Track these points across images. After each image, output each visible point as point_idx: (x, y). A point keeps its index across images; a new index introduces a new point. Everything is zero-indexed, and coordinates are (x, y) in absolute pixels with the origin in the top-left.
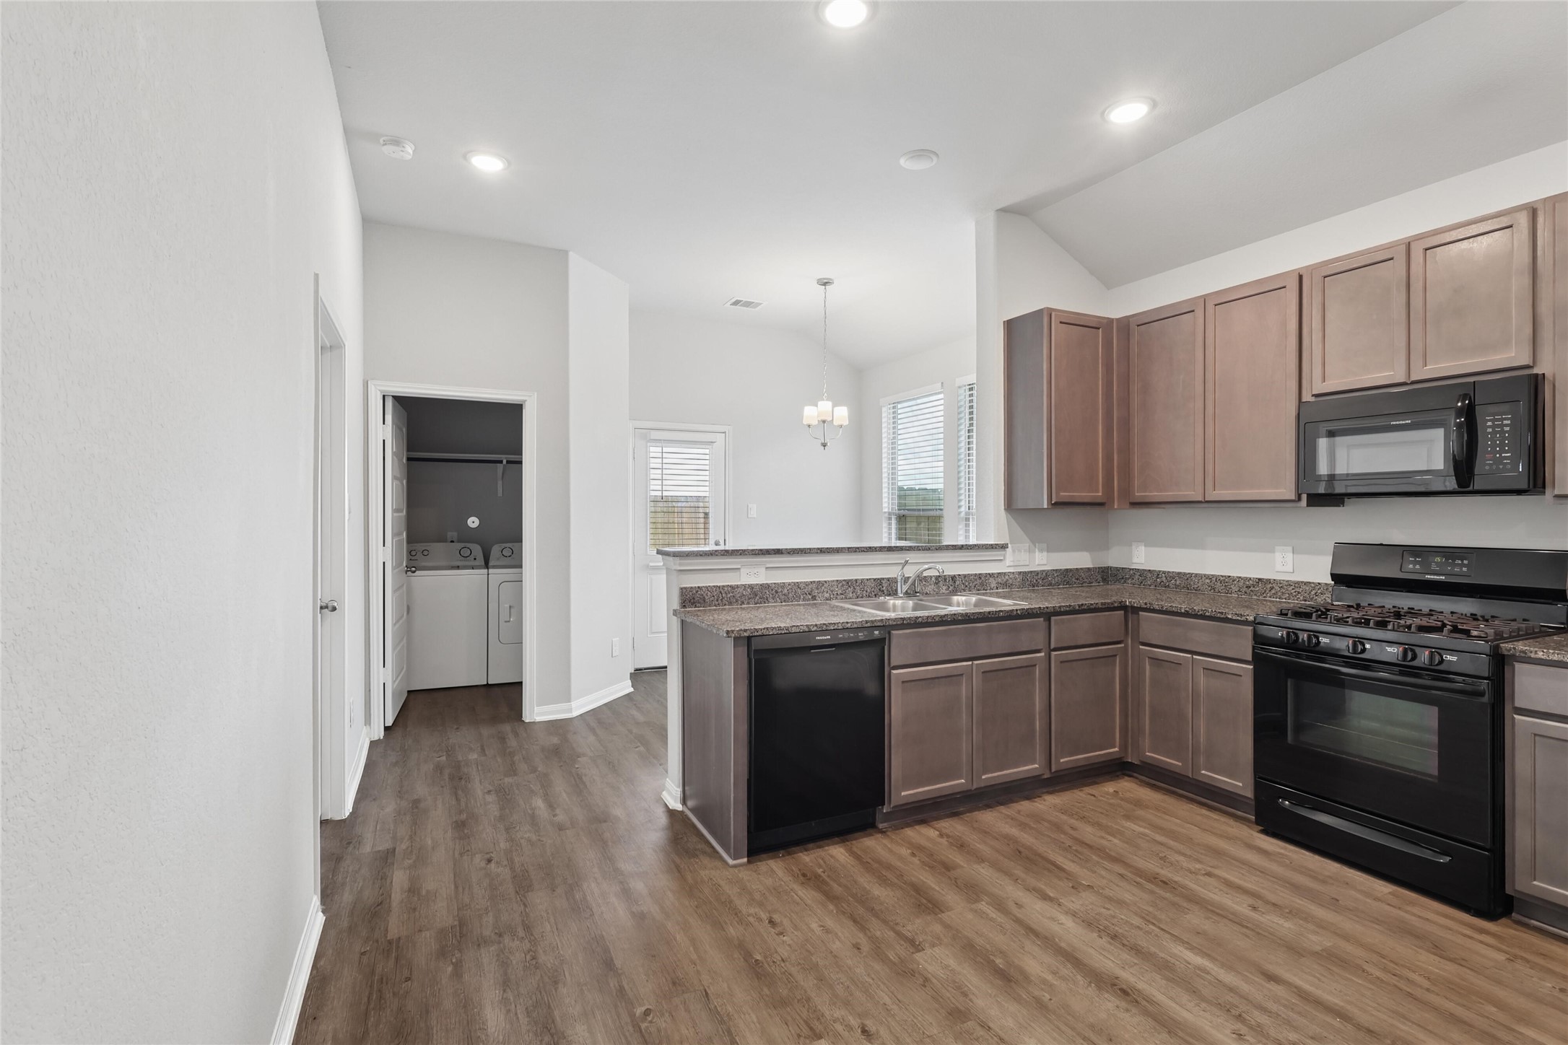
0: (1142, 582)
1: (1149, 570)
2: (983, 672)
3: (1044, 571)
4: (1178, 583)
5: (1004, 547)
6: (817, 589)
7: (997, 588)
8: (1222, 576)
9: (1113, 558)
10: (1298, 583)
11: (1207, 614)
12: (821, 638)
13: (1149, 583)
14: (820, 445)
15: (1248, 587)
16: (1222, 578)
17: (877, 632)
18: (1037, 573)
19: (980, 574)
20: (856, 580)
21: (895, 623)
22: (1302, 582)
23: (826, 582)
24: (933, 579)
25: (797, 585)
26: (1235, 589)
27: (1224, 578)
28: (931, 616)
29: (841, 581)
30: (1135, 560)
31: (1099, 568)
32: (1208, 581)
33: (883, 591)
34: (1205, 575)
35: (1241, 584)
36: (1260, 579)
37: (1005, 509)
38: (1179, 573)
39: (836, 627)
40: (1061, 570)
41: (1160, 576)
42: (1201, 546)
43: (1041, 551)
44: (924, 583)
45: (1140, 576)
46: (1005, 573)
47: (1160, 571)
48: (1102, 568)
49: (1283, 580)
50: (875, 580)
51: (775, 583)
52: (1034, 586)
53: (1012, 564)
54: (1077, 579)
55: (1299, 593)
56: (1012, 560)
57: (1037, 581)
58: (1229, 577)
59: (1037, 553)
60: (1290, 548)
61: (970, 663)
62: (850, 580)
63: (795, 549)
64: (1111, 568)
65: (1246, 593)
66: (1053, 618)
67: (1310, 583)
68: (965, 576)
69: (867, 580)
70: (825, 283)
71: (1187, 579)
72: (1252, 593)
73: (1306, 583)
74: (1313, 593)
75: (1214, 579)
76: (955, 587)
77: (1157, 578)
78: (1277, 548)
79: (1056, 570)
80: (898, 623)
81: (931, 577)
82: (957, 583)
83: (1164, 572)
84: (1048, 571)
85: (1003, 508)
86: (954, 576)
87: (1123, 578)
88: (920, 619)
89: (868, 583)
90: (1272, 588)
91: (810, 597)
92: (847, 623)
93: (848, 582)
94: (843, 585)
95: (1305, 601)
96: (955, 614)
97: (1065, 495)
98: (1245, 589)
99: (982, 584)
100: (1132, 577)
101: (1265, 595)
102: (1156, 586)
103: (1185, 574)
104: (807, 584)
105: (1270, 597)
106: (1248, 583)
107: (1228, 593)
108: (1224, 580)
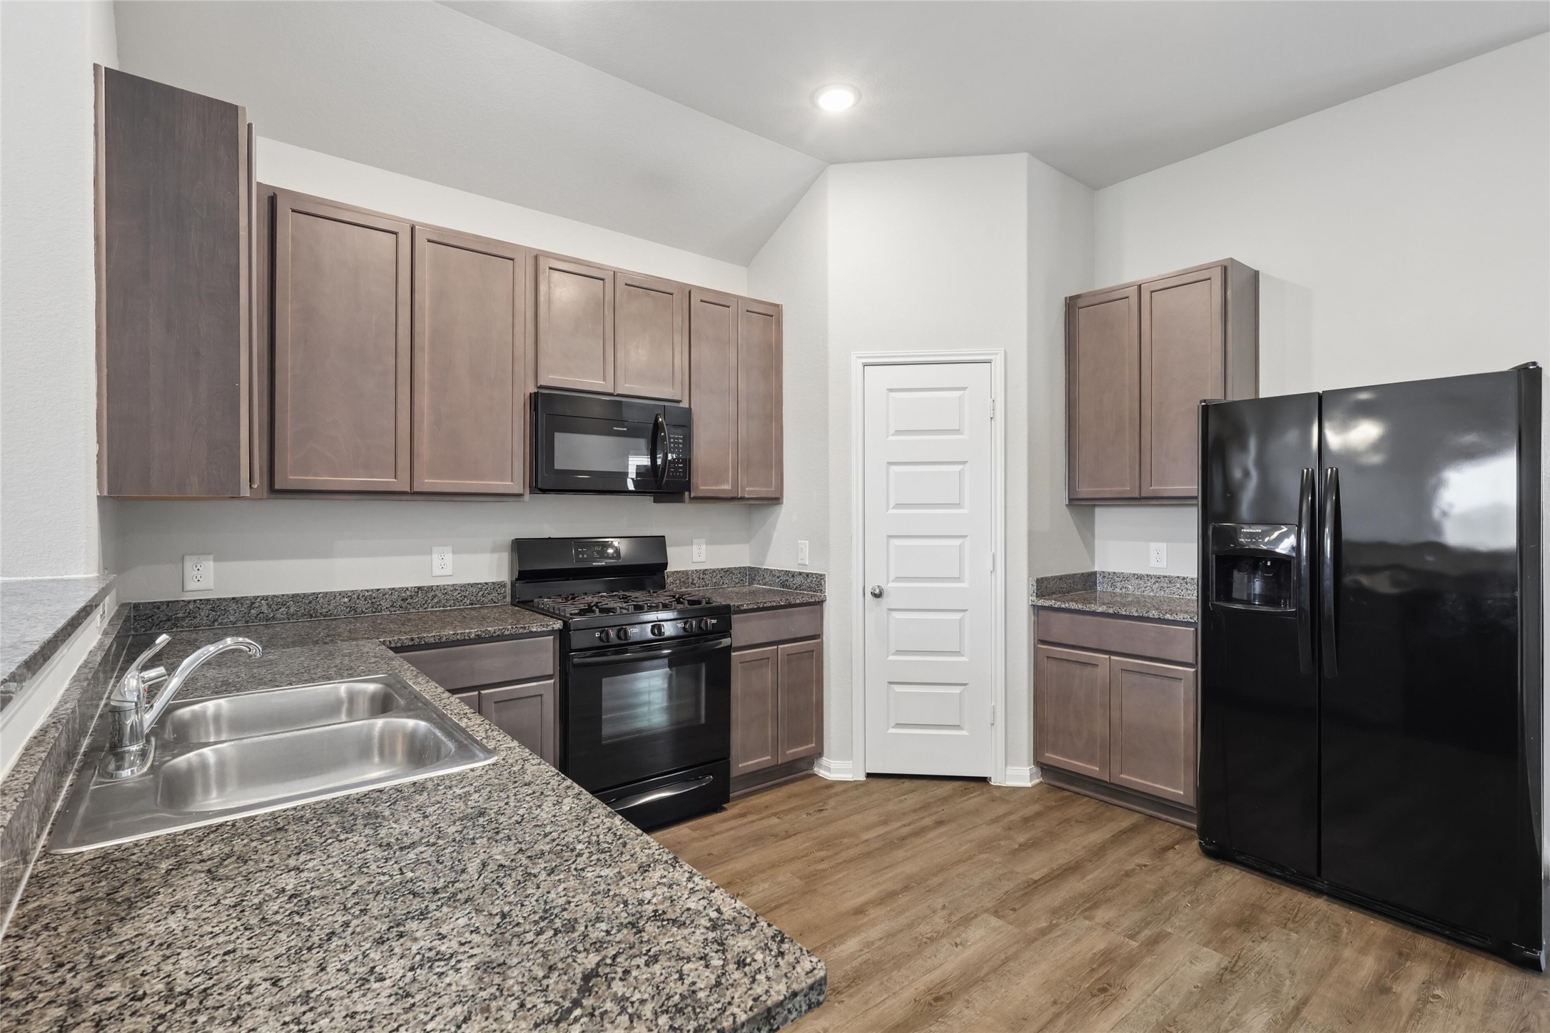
1: (233, 599)
4: (292, 610)
8: (368, 591)
10: (464, 586)
11: (506, 633)
13: (232, 618)
16: (367, 594)
22: (469, 584)
27: (370, 593)
30: (191, 585)
36: (419, 588)
38: (294, 596)
41: (257, 605)
45: (212, 609)
49: (448, 585)
55: (465, 597)
58: (378, 590)
60: (450, 548)
65: (401, 607)
67: (477, 584)
71: (310, 603)
72: (409, 607)
73: (472, 585)
74: (480, 594)
75: (355, 596)
78: (434, 549)
83: (265, 598)
87: (169, 620)
90: (434, 596)
95: (472, 604)
98: (400, 603)
101: (426, 606)
102: (247, 622)
105: (432, 607)
106: (404, 595)
107: (375, 612)
108: (371, 595)
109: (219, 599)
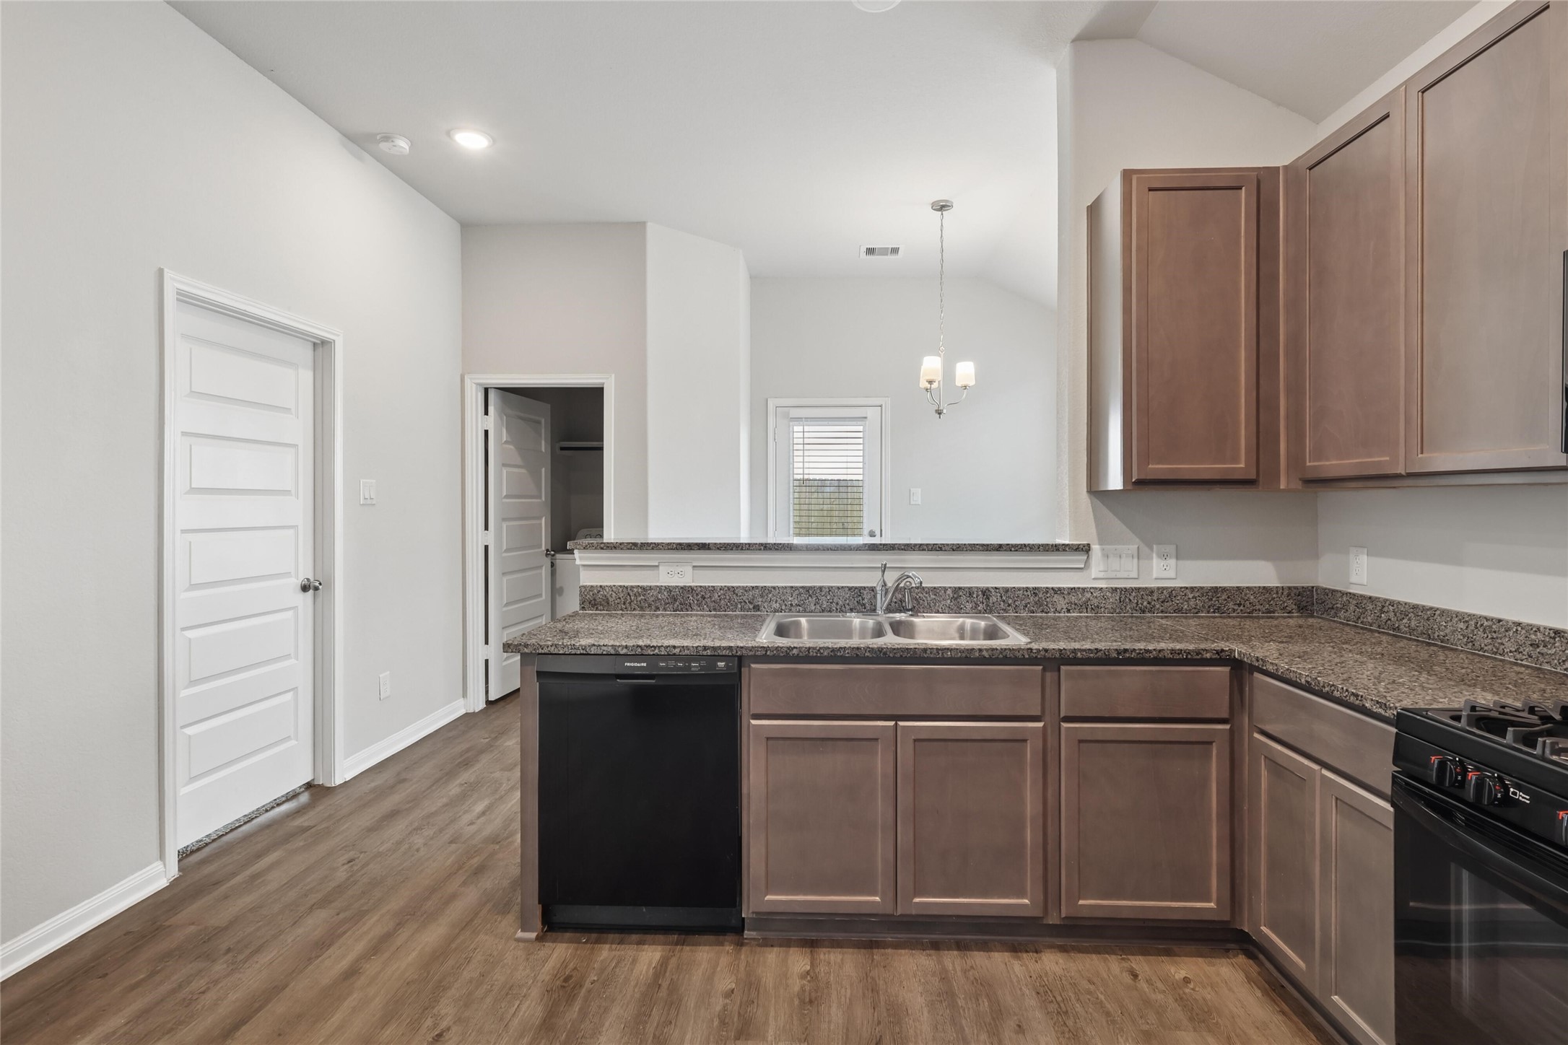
0: (1359, 618)
1: (1370, 598)
2: (915, 741)
3: (1164, 588)
5: (1086, 549)
6: (762, 596)
7: (1068, 611)
8: (1487, 619)
9: (1323, 574)
12: (632, 664)
14: (934, 413)
15: (1535, 645)
16: (1486, 623)
17: (721, 664)
18: (1151, 592)
19: (1035, 589)
20: (821, 588)
21: (751, 653)
23: (774, 588)
24: (949, 592)
25: (733, 590)
26: (1510, 646)
27: (1490, 623)
28: (814, 648)
29: (797, 588)
30: (1353, 579)
31: (1289, 588)
32: (1462, 625)
33: (864, 605)
34: (1457, 614)
35: (1521, 638)
37: (1087, 491)
38: (1415, 607)
39: (657, 651)
40: (1202, 588)
41: (1386, 609)
42: (1453, 557)
43: (1164, 556)
44: (933, 597)
46: (1084, 589)
47: (1386, 600)
48: (1296, 588)
50: (850, 589)
51: (701, 587)
52: (1144, 612)
53: (1101, 575)
54: (1239, 605)
56: (1102, 568)
57: (1149, 603)
58: (1500, 621)
59: (1155, 560)
61: (892, 723)
62: (811, 588)
63: (728, 544)
64: (1318, 588)
65: (1530, 656)
66: (1063, 668)
68: (1007, 590)
69: (838, 588)
70: (942, 207)
71: (1428, 619)
72: (1541, 659)
75: (1472, 623)
76: (987, 605)
77: (1382, 612)
79: (1192, 588)
80: (758, 653)
81: (945, 589)
82: (993, 599)
83: (1392, 603)
84: (1174, 589)
85: (1086, 490)
86: (988, 589)
87: (1333, 608)
88: (795, 651)
89: (841, 593)
91: (751, 607)
92: (674, 647)
93: (807, 589)
94: (800, 594)
96: (858, 648)
97: (1158, 468)
98: (1528, 649)
99: (1039, 604)
100: (1345, 607)
102: (1379, 627)
103: (1424, 609)
104: (746, 589)
106: (1533, 637)
107: (1495, 653)
108: (1490, 627)
109: (1361, 596)
